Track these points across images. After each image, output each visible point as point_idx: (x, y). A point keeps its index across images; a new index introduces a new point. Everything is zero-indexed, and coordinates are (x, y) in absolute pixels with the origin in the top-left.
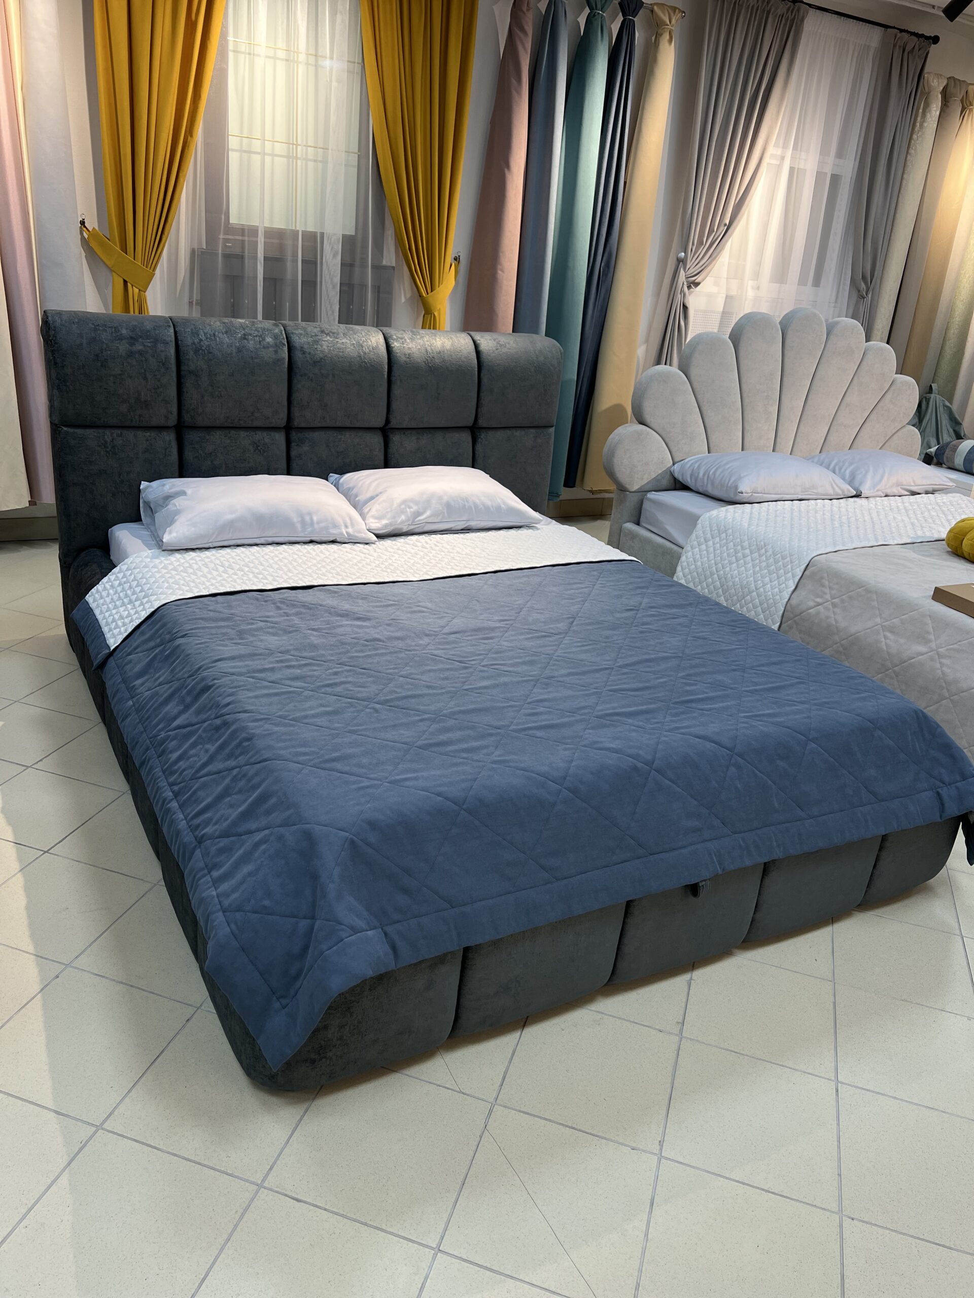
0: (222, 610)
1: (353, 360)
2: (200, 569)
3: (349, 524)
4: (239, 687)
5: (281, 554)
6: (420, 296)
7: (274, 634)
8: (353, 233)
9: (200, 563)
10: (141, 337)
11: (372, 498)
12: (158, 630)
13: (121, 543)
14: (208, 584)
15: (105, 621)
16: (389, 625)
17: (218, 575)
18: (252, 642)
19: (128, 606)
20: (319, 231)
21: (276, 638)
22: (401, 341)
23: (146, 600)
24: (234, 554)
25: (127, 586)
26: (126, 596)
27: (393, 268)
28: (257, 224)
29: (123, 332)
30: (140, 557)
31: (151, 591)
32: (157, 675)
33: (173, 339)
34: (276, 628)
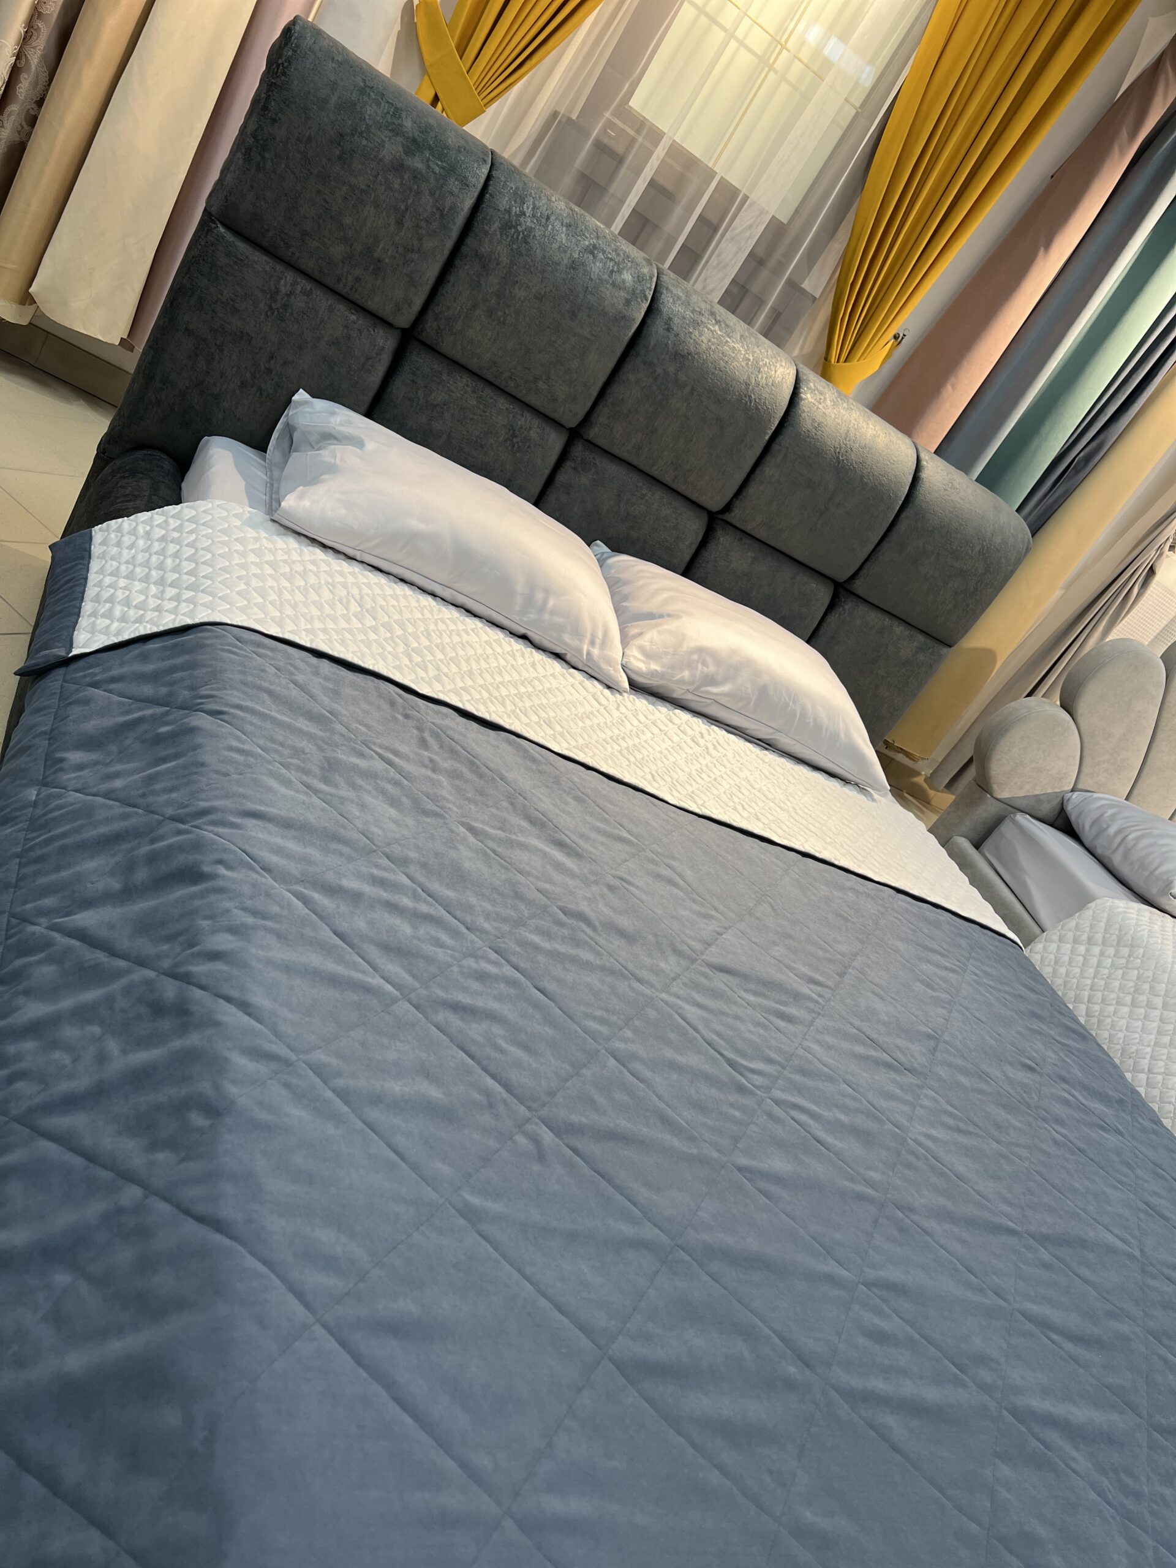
0: (316, 691)
1: (734, 383)
2: (317, 589)
3: (598, 641)
4: (264, 916)
5: (468, 634)
6: (826, 359)
7: (394, 802)
8: (785, 221)
9: (324, 577)
10: (430, 148)
11: (651, 616)
12: (173, 669)
13: (210, 468)
14: (318, 625)
15: (98, 589)
16: (611, 888)
17: (343, 616)
18: (343, 800)
19: (152, 587)
20: (744, 191)
21: (393, 812)
22: (818, 397)
23: (188, 594)
24: (389, 591)
25: (172, 548)
26: (161, 566)
27: (814, 299)
28: (665, 131)
29: (406, 124)
30: (226, 510)
31: (210, 582)
32: (119, 767)
33: (480, 186)
34: (403, 787)
